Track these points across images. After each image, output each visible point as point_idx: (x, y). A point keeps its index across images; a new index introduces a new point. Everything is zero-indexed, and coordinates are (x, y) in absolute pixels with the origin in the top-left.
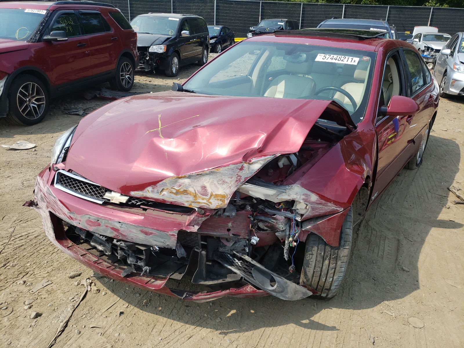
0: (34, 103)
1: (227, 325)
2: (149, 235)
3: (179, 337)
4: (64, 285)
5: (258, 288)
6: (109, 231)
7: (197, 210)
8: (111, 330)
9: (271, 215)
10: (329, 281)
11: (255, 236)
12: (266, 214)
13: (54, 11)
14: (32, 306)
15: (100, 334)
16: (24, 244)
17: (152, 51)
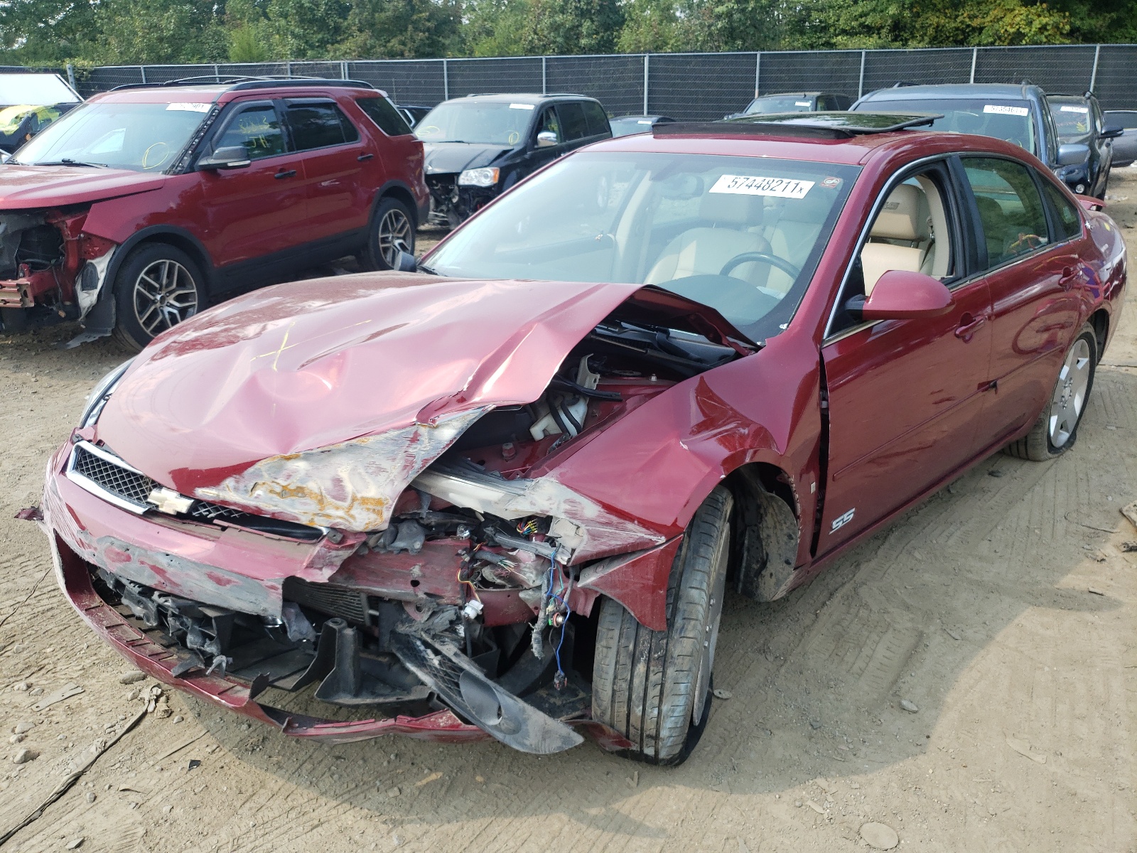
0: (171, 306)
1: (408, 806)
2: (225, 585)
3: (293, 824)
4: (106, 697)
5: (467, 722)
6: (146, 574)
7: (325, 533)
8: (159, 798)
9: (509, 550)
10: (651, 715)
11: (476, 600)
12: (497, 548)
13: (227, 103)
14: (26, 736)
15: (133, 805)
16: (55, 605)
17: (467, 183)
